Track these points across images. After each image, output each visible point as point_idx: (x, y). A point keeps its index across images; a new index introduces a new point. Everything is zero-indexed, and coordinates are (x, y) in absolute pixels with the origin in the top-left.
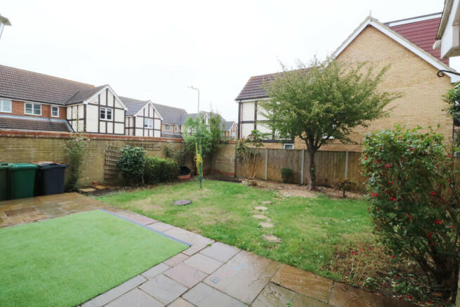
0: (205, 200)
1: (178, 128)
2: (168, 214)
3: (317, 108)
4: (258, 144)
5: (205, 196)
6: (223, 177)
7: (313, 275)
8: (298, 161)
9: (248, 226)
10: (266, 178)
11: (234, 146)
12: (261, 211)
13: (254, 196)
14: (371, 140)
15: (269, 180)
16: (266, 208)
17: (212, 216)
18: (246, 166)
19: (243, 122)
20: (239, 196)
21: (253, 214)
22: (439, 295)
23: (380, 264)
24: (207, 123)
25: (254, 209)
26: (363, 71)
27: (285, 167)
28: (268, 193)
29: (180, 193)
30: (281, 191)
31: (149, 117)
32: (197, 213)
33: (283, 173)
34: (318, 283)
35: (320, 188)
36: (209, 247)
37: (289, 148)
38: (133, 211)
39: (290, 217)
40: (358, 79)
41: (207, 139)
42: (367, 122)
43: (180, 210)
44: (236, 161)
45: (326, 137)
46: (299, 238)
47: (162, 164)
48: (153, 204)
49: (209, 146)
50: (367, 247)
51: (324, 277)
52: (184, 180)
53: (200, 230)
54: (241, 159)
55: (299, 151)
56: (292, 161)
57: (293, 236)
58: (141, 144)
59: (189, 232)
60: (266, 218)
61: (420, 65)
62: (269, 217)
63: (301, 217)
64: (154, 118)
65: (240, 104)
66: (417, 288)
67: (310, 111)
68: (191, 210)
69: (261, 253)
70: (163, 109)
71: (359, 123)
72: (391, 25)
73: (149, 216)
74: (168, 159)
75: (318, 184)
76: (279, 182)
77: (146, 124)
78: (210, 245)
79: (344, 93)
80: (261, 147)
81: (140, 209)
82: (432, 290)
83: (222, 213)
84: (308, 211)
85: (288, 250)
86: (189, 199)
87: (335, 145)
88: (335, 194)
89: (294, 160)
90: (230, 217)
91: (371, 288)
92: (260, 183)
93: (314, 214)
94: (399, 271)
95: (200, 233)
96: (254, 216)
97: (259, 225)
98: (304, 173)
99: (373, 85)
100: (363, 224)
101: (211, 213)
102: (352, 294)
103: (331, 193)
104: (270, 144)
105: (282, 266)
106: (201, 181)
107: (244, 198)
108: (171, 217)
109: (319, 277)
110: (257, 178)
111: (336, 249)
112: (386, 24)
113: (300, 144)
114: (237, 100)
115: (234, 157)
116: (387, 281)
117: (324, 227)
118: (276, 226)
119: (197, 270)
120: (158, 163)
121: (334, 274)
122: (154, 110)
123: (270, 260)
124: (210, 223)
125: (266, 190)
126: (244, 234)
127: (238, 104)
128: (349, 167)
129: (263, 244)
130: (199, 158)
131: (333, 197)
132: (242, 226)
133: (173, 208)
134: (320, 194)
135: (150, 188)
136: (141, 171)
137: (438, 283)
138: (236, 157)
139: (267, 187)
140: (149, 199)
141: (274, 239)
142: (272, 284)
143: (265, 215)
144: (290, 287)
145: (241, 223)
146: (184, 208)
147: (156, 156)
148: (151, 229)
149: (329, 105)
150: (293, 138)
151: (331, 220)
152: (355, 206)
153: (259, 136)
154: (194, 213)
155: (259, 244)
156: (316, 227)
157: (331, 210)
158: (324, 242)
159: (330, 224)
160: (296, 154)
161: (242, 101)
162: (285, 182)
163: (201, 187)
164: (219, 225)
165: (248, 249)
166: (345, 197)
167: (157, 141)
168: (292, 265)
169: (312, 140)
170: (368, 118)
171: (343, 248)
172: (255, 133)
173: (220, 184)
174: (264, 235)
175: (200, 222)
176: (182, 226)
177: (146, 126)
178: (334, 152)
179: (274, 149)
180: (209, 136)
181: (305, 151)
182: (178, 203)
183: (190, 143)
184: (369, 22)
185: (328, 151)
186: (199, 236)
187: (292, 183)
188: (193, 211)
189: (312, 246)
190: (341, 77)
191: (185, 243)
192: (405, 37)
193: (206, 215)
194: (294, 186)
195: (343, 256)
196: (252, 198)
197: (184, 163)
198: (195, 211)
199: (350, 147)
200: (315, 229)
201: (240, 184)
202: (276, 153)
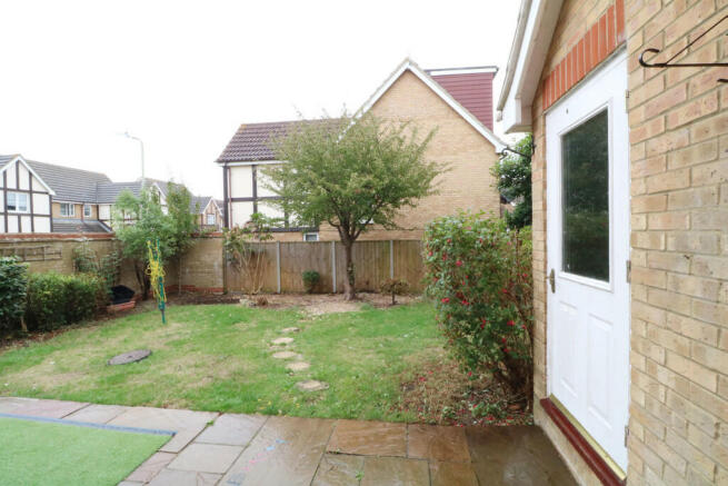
0: (179, 344)
1: (91, 210)
2: (105, 386)
3: (354, 182)
4: (264, 235)
5: (176, 337)
6: (203, 297)
7: (381, 425)
8: (327, 258)
9: (269, 374)
10: (279, 290)
11: (221, 240)
12: (284, 345)
13: (267, 322)
14: (435, 231)
15: (284, 292)
16: (291, 339)
17: (201, 371)
18: (244, 273)
19: (233, 200)
20: (241, 326)
21: (271, 354)
22: (516, 407)
23: (452, 385)
24: (163, 202)
25: (271, 345)
26: (407, 132)
27: (309, 269)
28: (288, 313)
29: (121, 338)
30: (307, 308)
31: (18, 190)
32: (169, 371)
33: (306, 280)
34: (389, 433)
35: (361, 295)
36: (210, 428)
37: (311, 240)
38: (19, 395)
39: (331, 346)
40: (401, 141)
41: (166, 232)
42: (414, 200)
43: (129, 373)
44: (224, 266)
45: (364, 221)
46: (350, 376)
47: (70, 286)
48: (63, 370)
49: (171, 245)
50: (435, 366)
51: (395, 422)
52: (123, 313)
53: (184, 402)
54: (235, 262)
55: (327, 243)
56: (318, 259)
57: (341, 374)
58: (13, 250)
59: (163, 410)
60: (293, 354)
61: (465, 129)
62: (299, 352)
63: (346, 343)
64: (31, 192)
65: (226, 168)
66: (495, 405)
67: (344, 186)
68: (153, 368)
69: (301, 414)
70: (51, 173)
71: (406, 202)
72: (433, 74)
73: (64, 398)
74: (83, 275)
75: (358, 290)
76: (301, 294)
77: (9, 203)
78: (211, 424)
79: (386, 161)
80: (268, 241)
81: (35, 387)
82: (509, 404)
83: (218, 362)
84: (353, 332)
85: (340, 396)
86: (144, 349)
87: (375, 232)
88: (381, 302)
89: (322, 257)
90: (234, 365)
91: (450, 419)
92: (271, 300)
93: (361, 335)
94: (473, 389)
95: (186, 406)
96: (275, 356)
97: (287, 368)
98: (337, 276)
99: (420, 151)
100: (425, 337)
101: (196, 366)
102: (431, 434)
103: (376, 301)
104: (282, 234)
105: (337, 423)
106: (162, 310)
107: (250, 329)
108: (113, 389)
109: (388, 424)
110: (263, 291)
111: (401, 378)
112: (427, 72)
113: (328, 232)
114: (219, 161)
115: (220, 259)
116: (464, 405)
117: (379, 352)
118: (314, 364)
119: (198, 474)
120: (60, 287)
121: (406, 415)
122: (31, 174)
123: (317, 420)
124: (200, 384)
125: (283, 309)
126: (267, 390)
127: (222, 169)
128: (395, 261)
129: (301, 397)
130: (156, 269)
131: (380, 306)
132: (260, 376)
133: (112, 373)
134: (363, 304)
135: (45, 339)
136: (19, 307)
137: (514, 393)
138: (225, 260)
139: (284, 303)
140: (50, 364)
141: (316, 384)
142: (330, 455)
143: (292, 350)
144: (355, 451)
145: (258, 372)
146: (138, 367)
147: (52, 272)
148: (77, 423)
149: (369, 178)
150: (318, 224)
151: (386, 340)
152: (409, 314)
153: (265, 222)
154: (163, 373)
155: (295, 399)
156: (368, 354)
157: (382, 326)
158: (384, 373)
159: (385, 345)
160: (323, 249)
161: (230, 164)
162: (310, 292)
163: (164, 321)
164: (220, 383)
165: (280, 412)
166: (394, 303)
167: (52, 242)
168: (350, 418)
169: (346, 227)
170: (416, 195)
171: (408, 376)
172: (256, 217)
173: (200, 309)
174: (300, 384)
175: (180, 386)
176: (146, 403)
177: (13, 208)
178: (375, 242)
179: (289, 243)
180: (171, 226)
181: (336, 242)
182: (122, 358)
183: (129, 241)
184: (407, 66)
185: (367, 242)
186: (187, 413)
187: (320, 292)
188: (159, 369)
189: (371, 383)
190: (382, 138)
191: (160, 432)
192: (449, 91)
193: (188, 372)
194: (325, 297)
195: (410, 386)
196: (264, 326)
197: (119, 280)
198: (164, 368)
199: (394, 235)
200: (368, 357)
201: (238, 305)
202: (292, 250)
